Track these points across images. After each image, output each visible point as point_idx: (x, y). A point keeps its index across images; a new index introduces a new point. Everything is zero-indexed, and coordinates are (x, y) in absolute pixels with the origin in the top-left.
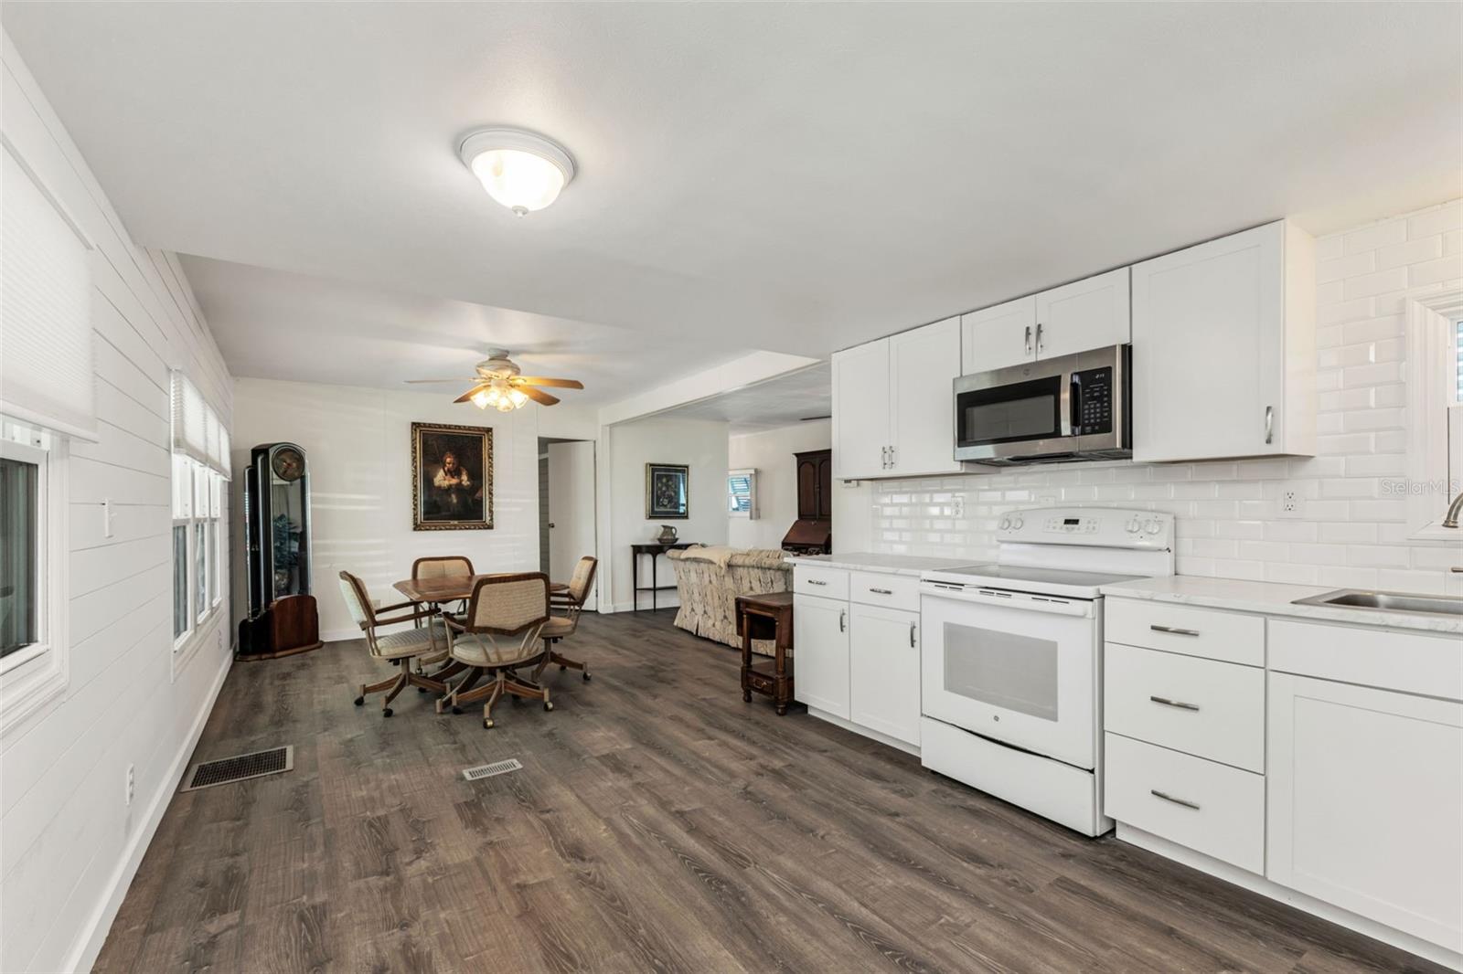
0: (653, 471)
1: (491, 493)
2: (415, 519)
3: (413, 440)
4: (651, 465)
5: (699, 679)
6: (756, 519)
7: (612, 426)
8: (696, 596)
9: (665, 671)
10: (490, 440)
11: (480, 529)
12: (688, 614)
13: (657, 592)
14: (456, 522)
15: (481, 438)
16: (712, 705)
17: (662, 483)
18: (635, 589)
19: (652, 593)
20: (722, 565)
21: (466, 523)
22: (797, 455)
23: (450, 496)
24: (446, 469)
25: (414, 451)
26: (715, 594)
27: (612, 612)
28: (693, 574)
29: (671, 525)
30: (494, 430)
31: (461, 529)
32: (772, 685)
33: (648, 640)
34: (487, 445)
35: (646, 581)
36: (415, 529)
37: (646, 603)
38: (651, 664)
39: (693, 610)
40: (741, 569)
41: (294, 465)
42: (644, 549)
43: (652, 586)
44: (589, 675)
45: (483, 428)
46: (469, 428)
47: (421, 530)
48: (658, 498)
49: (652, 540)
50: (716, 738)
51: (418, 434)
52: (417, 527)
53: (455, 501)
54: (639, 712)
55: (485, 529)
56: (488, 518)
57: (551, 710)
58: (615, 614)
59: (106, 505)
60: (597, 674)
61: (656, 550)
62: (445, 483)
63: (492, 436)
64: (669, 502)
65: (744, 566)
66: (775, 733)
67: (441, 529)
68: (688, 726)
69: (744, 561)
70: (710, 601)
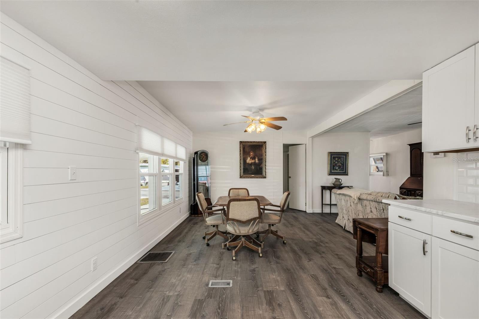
0: (331, 155)
1: (265, 165)
2: (240, 174)
3: (240, 147)
4: (330, 153)
5: (337, 255)
6: (386, 176)
7: (313, 137)
8: (344, 211)
9: (322, 246)
10: (265, 146)
11: (261, 178)
12: (341, 219)
13: (332, 206)
14: (254, 176)
15: (262, 145)
16: (338, 273)
17: (335, 160)
18: (322, 204)
19: (330, 206)
20: (356, 198)
21: (257, 176)
22: (410, 145)
23: (252, 166)
24: (251, 157)
25: (240, 151)
26: (353, 211)
27: (312, 212)
28: (343, 201)
29: (339, 178)
30: (267, 142)
31: (255, 178)
32: (374, 272)
33: (320, 228)
34: (264, 148)
35: (327, 201)
36: (240, 178)
37: (327, 210)
38: (317, 241)
39: (343, 217)
40: (366, 201)
41: (205, 157)
42: (326, 188)
43: (329, 203)
44: (285, 242)
45: (263, 142)
46: (258, 142)
47: (242, 178)
48: (334, 166)
49: (330, 184)
50: (332, 298)
51: (242, 145)
52: (241, 177)
53: (253, 168)
54: (298, 268)
55: (263, 178)
56: (264, 174)
57: (261, 257)
58: (313, 214)
59: (70, 169)
60: (290, 242)
61: (330, 188)
62: (250, 162)
63: (266, 144)
64: (339, 168)
65: (367, 200)
66: (371, 305)
67: (248, 178)
68: (319, 284)
69: (367, 198)
70: (351, 214)
